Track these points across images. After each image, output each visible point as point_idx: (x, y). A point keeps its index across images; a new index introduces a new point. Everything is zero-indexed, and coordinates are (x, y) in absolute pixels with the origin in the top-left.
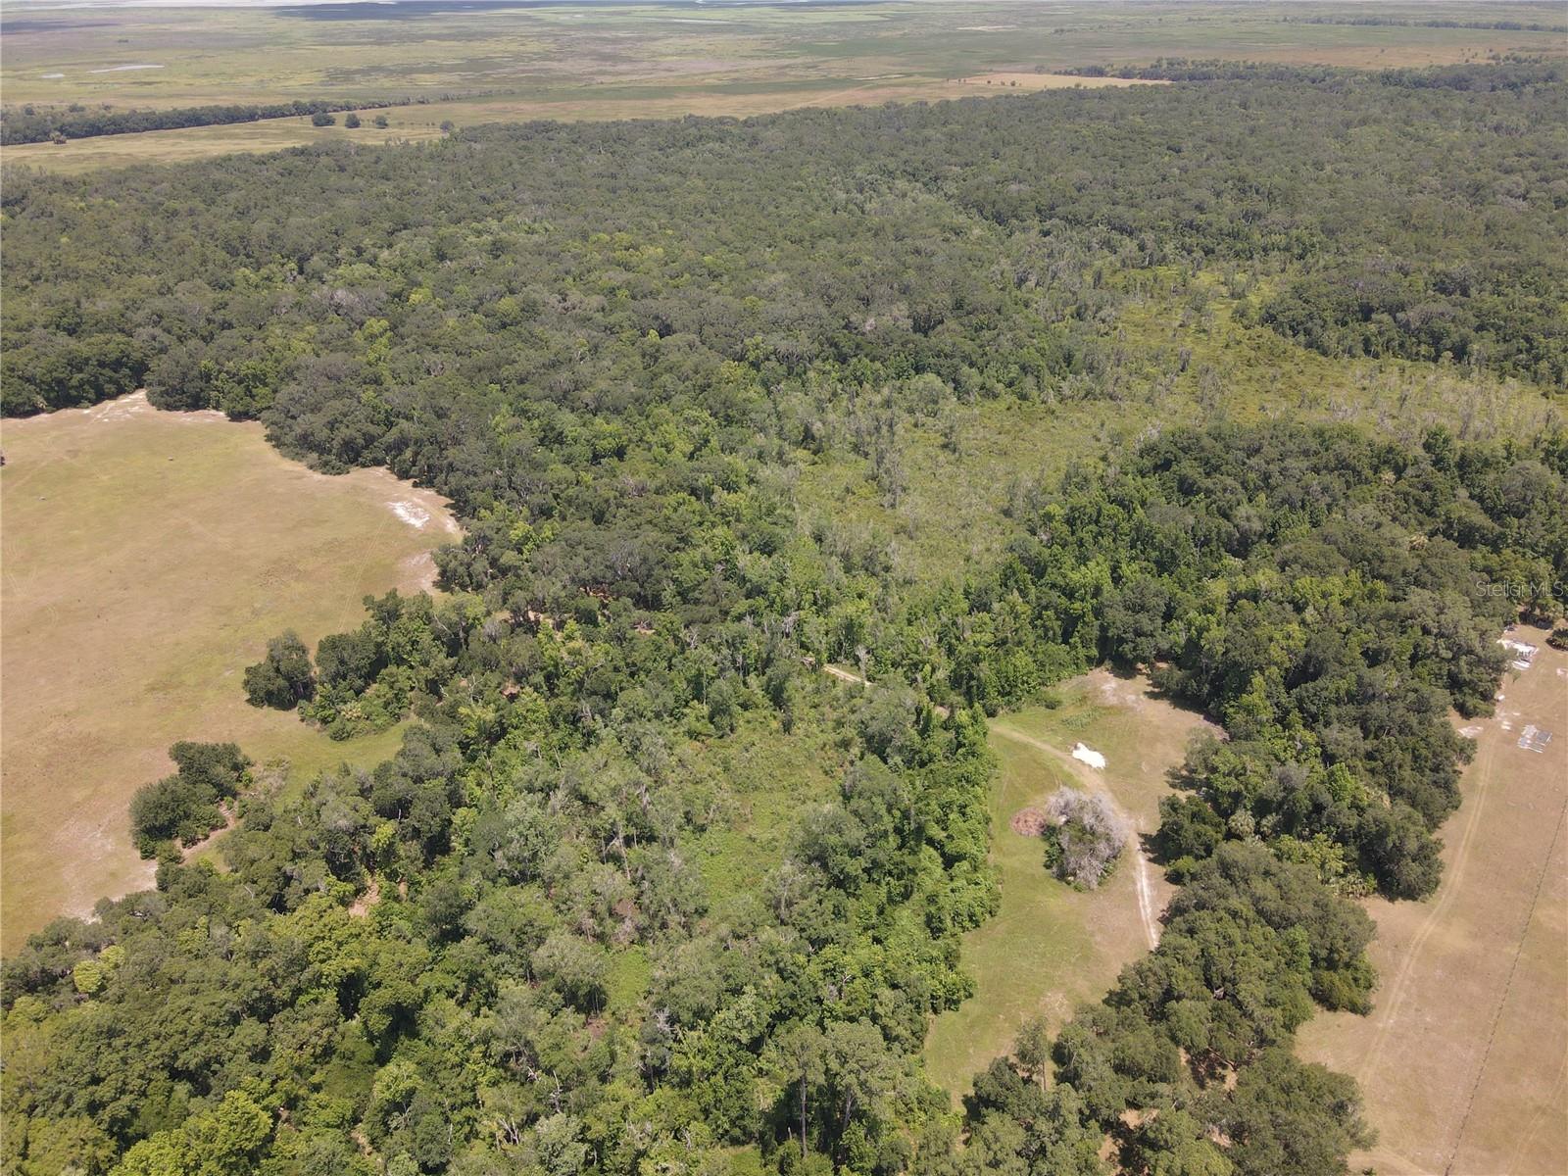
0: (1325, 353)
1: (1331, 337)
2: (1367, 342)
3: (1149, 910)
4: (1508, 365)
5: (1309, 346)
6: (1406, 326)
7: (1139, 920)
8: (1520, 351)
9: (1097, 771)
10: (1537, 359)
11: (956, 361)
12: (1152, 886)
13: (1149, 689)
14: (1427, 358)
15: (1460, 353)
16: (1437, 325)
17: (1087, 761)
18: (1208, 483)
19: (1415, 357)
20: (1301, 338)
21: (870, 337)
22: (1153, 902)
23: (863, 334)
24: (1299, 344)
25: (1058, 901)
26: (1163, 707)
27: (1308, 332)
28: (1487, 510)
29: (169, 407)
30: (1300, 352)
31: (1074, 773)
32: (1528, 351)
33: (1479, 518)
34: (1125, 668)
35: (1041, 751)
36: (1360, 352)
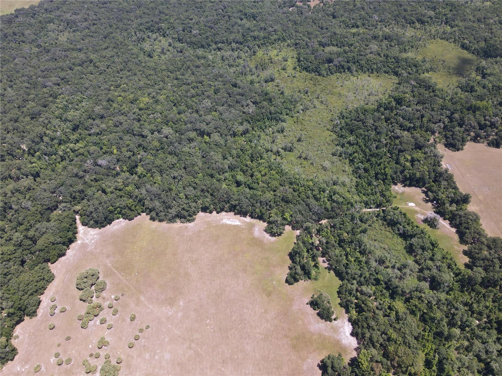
0: (323, 76)
3: (449, 227)
5: (319, 75)
9: (415, 206)
13: (402, 185)
14: (343, 72)
15: (349, 69)
16: (343, 63)
17: (412, 205)
19: (340, 72)
20: (317, 74)
23: (249, 114)
26: (407, 188)
29: (104, 227)
30: (318, 77)
31: (413, 209)
35: (405, 208)
36: (330, 74)
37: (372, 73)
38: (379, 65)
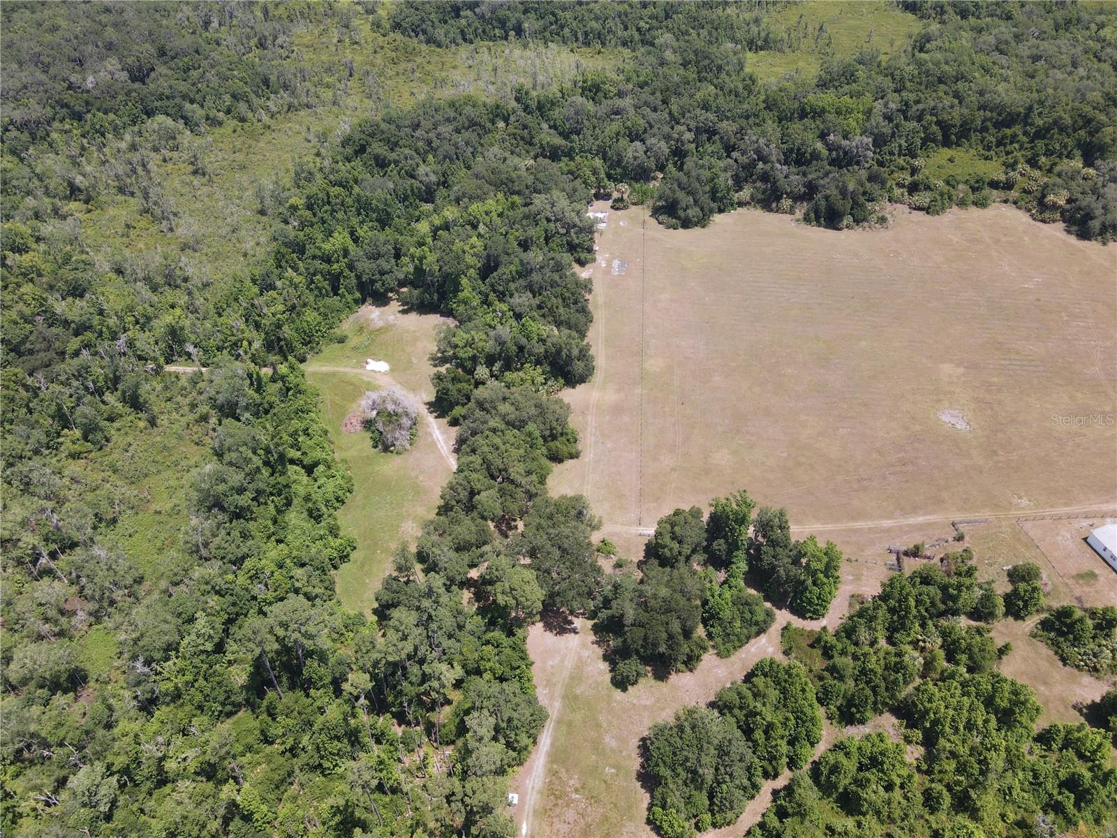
0: (439, 46)
1: (439, 33)
2: (462, 32)
3: (445, 448)
4: (547, 34)
5: (428, 42)
6: (482, 17)
7: (441, 457)
8: (551, 24)
9: (385, 374)
10: (562, 27)
11: (178, 100)
12: (443, 433)
13: (401, 308)
14: (501, 38)
15: (519, 31)
16: (501, 13)
17: (377, 369)
18: (393, 156)
19: (493, 39)
20: (422, 37)
21: (96, 93)
22: (446, 442)
23: (88, 91)
24: (421, 42)
25: (389, 466)
26: (413, 316)
27: (425, 32)
28: (560, 134)
30: (424, 47)
31: (371, 380)
32: (556, 23)
33: (558, 141)
34: (381, 299)
35: (345, 374)
36: (460, 41)
37: (587, 44)
38: (610, 23)
